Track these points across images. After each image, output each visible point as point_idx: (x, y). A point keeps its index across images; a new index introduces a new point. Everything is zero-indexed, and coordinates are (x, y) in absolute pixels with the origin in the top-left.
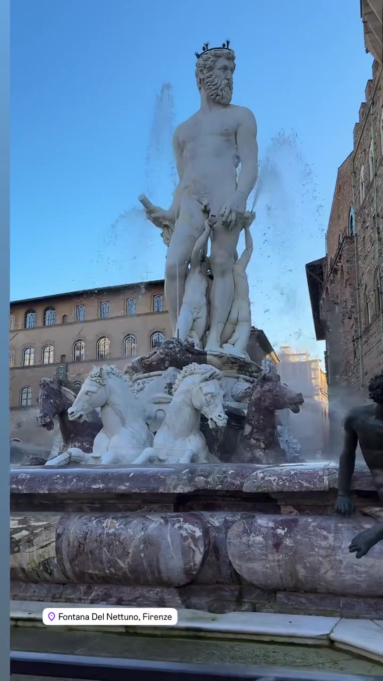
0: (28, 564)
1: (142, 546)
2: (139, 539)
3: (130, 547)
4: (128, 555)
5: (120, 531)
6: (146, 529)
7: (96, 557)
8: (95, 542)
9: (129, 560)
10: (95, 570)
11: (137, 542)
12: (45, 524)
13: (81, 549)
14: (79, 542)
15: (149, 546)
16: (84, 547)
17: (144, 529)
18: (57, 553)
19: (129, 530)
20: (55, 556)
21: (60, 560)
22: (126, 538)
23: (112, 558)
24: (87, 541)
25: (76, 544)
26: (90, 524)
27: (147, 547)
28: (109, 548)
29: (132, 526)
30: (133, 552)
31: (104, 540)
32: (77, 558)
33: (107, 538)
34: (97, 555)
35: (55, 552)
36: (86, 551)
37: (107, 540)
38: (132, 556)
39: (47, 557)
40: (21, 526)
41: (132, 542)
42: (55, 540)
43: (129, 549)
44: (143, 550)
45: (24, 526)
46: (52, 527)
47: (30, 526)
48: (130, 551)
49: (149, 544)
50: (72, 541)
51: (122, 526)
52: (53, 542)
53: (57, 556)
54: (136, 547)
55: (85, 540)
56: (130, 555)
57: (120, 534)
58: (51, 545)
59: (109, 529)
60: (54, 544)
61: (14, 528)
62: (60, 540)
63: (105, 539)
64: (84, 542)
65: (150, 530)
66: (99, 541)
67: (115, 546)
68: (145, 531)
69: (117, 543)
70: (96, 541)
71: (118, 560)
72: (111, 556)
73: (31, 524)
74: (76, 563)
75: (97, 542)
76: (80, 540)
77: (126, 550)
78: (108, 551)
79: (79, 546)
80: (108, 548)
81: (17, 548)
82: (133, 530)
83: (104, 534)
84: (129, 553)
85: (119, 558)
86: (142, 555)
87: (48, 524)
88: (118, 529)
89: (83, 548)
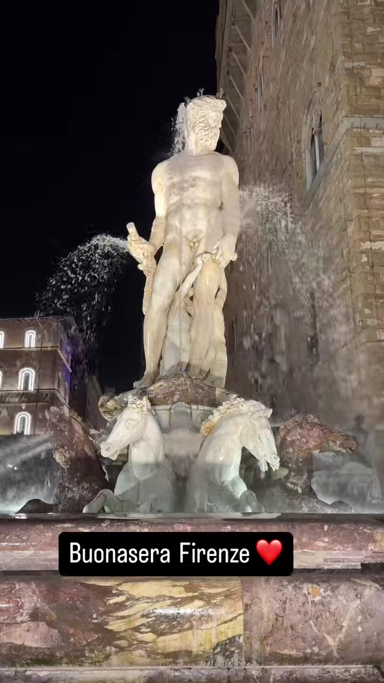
0: (201, 645)
1: (360, 618)
2: (356, 609)
3: (345, 619)
4: (341, 630)
5: (328, 599)
6: (361, 595)
7: (299, 633)
8: (298, 614)
9: (341, 636)
10: (293, 649)
11: (353, 612)
12: (225, 591)
13: (278, 624)
14: (277, 615)
15: (368, 617)
16: (283, 620)
17: (359, 596)
18: (245, 629)
19: (339, 597)
20: (242, 633)
21: (248, 638)
22: (337, 608)
23: (319, 634)
24: (287, 612)
25: (272, 617)
26: (285, 591)
27: (366, 618)
28: (317, 621)
29: (341, 592)
30: (349, 626)
31: (309, 610)
32: (272, 635)
33: (313, 608)
34: (300, 631)
35: (242, 628)
36: (285, 625)
37: (314, 611)
38: (346, 631)
39: (230, 636)
40: (190, 594)
41: (347, 612)
42: (242, 611)
43: (343, 622)
44: (361, 623)
45: (196, 594)
46: (235, 594)
47: (203, 594)
48: (345, 624)
49: (369, 615)
50: (266, 614)
51: (329, 592)
52: (240, 615)
53: (244, 632)
54: (351, 619)
55: (284, 612)
56: (344, 630)
57: (329, 603)
58: (237, 620)
59: (314, 597)
60: (241, 618)
61: (182, 598)
62: (249, 612)
63: (311, 610)
64: (282, 614)
65: (366, 598)
66: (302, 613)
67: (324, 618)
68: (361, 598)
69: (328, 614)
70: (299, 612)
71: (327, 637)
72: (319, 631)
73: (204, 591)
74: (270, 642)
75: (300, 614)
76: (278, 612)
77: (339, 622)
78: (315, 626)
79: (277, 619)
80: (315, 621)
81: (189, 624)
82: (344, 598)
83: (308, 602)
84: (342, 627)
85: (328, 634)
86: (360, 629)
87: (228, 590)
88: (325, 597)
89: (281, 621)
